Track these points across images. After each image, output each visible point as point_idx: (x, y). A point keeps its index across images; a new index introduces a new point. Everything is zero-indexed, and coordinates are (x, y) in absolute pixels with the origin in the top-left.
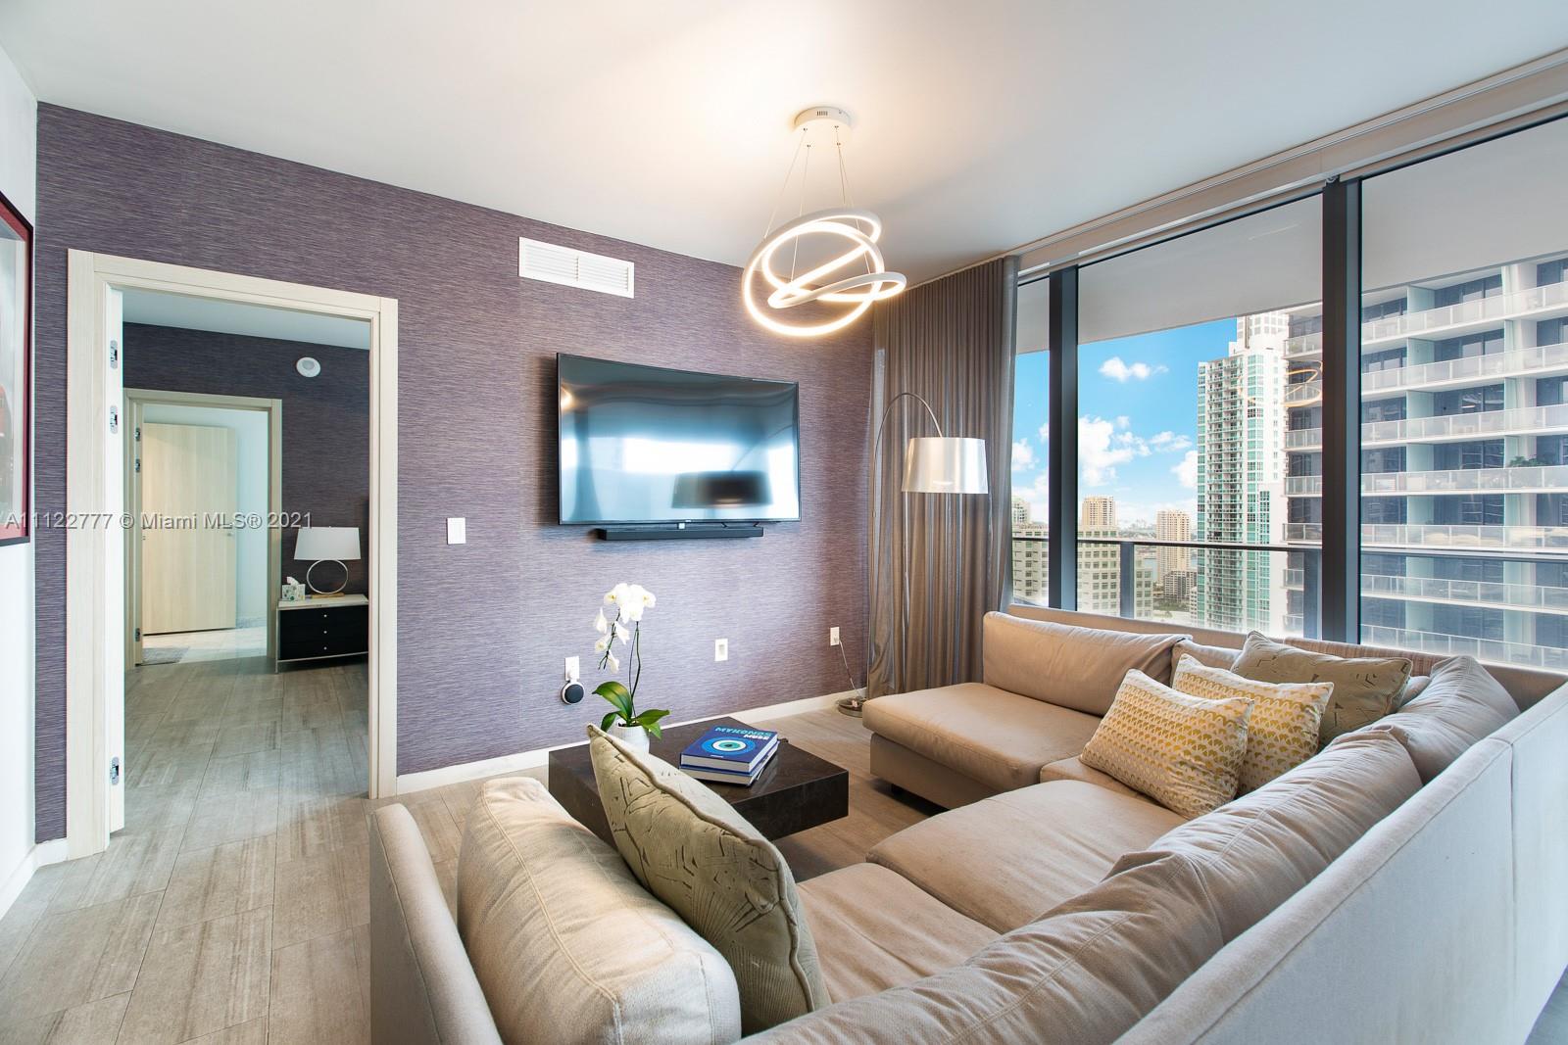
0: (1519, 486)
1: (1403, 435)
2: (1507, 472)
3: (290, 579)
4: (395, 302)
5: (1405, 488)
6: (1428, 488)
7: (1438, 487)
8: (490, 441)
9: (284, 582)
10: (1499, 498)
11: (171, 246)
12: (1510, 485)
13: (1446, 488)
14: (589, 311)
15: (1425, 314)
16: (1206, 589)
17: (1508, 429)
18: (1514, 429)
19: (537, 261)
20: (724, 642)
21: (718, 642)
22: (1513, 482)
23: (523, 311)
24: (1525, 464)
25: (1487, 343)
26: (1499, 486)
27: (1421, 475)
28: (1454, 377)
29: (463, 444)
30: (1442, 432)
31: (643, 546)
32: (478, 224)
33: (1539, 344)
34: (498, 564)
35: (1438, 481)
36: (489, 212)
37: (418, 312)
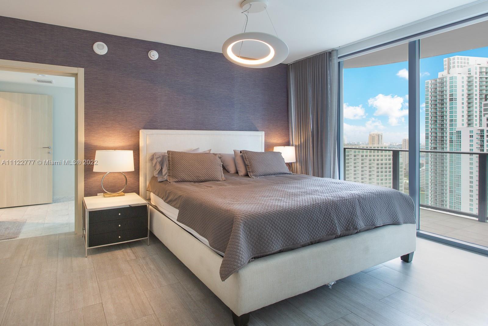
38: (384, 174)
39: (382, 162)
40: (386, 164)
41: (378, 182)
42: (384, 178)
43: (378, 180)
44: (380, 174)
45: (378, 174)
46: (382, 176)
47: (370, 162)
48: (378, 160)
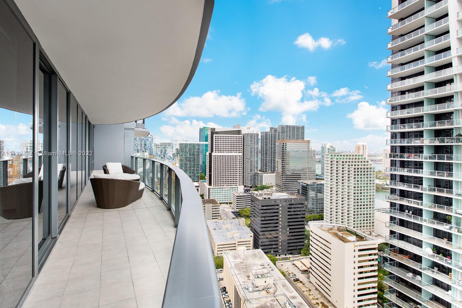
1: (423, 127)
5: (423, 143)
10: (451, 146)
12: (455, 142)
17: (454, 125)
26: (452, 142)
27: (428, 139)
38: (360, 176)
39: (358, 167)
40: (361, 169)
41: (355, 182)
42: (359, 179)
43: (355, 181)
44: (356, 176)
45: (355, 176)
46: (358, 178)
47: (349, 167)
48: (355, 165)
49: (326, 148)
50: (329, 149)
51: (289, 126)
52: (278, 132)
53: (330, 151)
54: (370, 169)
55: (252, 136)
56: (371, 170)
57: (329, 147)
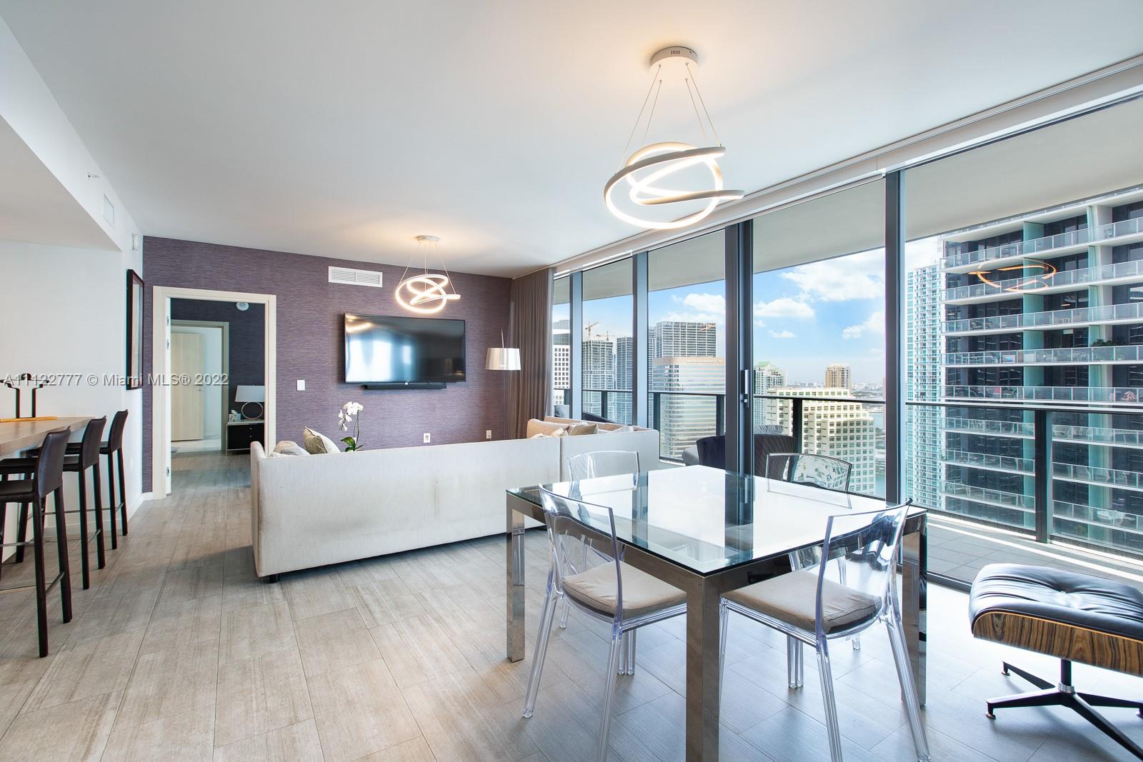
0: (1098, 360)
1: (1021, 325)
2: (1090, 350)
3: (233, 411)
4: (275, 296)
5: (1022, 361)
6: (1038, 361)
7: (1045, 360)
8: (316, 350)
9: (230, 413)
10: (1085, 368)
11: (188, 281)
12: (1092, 359)
13: (1050, 361)
14: (361, 294)
15: (1035, 241)
16: (914, 433)
17: (1091, 320)
18: (1095, 320)
19: (336, 275)
20: (429, 434)
21: (425, 435)
22: (1095, 357)
23: (331, 296)
24: (1104, 344)
25: (1079, 261)
26: (1085, 359)
27: (1033, 352)
28: (1055, 285)
29: (304, 351)
30: (1048, 323)
31: (387, 392)
32: (310, 263)
33: (1113, 263)
34: (319, 399)
35: (1044, 356)
36: (314, 257)
37: (284, 300)
38: (842, 442)
39: (839, 420)
42: (842, 449)
44: (835, 442)
45: (832, 442)
46: (839, 446)
48: (832, 416)
49: (764, 377)
50: (769, 379)
51: (682, 323)
52: (658, 339)
53: (771, 383)
54: (864, 424)
55: (597, 348)
56: (865, 427)
57: (769, 374)
